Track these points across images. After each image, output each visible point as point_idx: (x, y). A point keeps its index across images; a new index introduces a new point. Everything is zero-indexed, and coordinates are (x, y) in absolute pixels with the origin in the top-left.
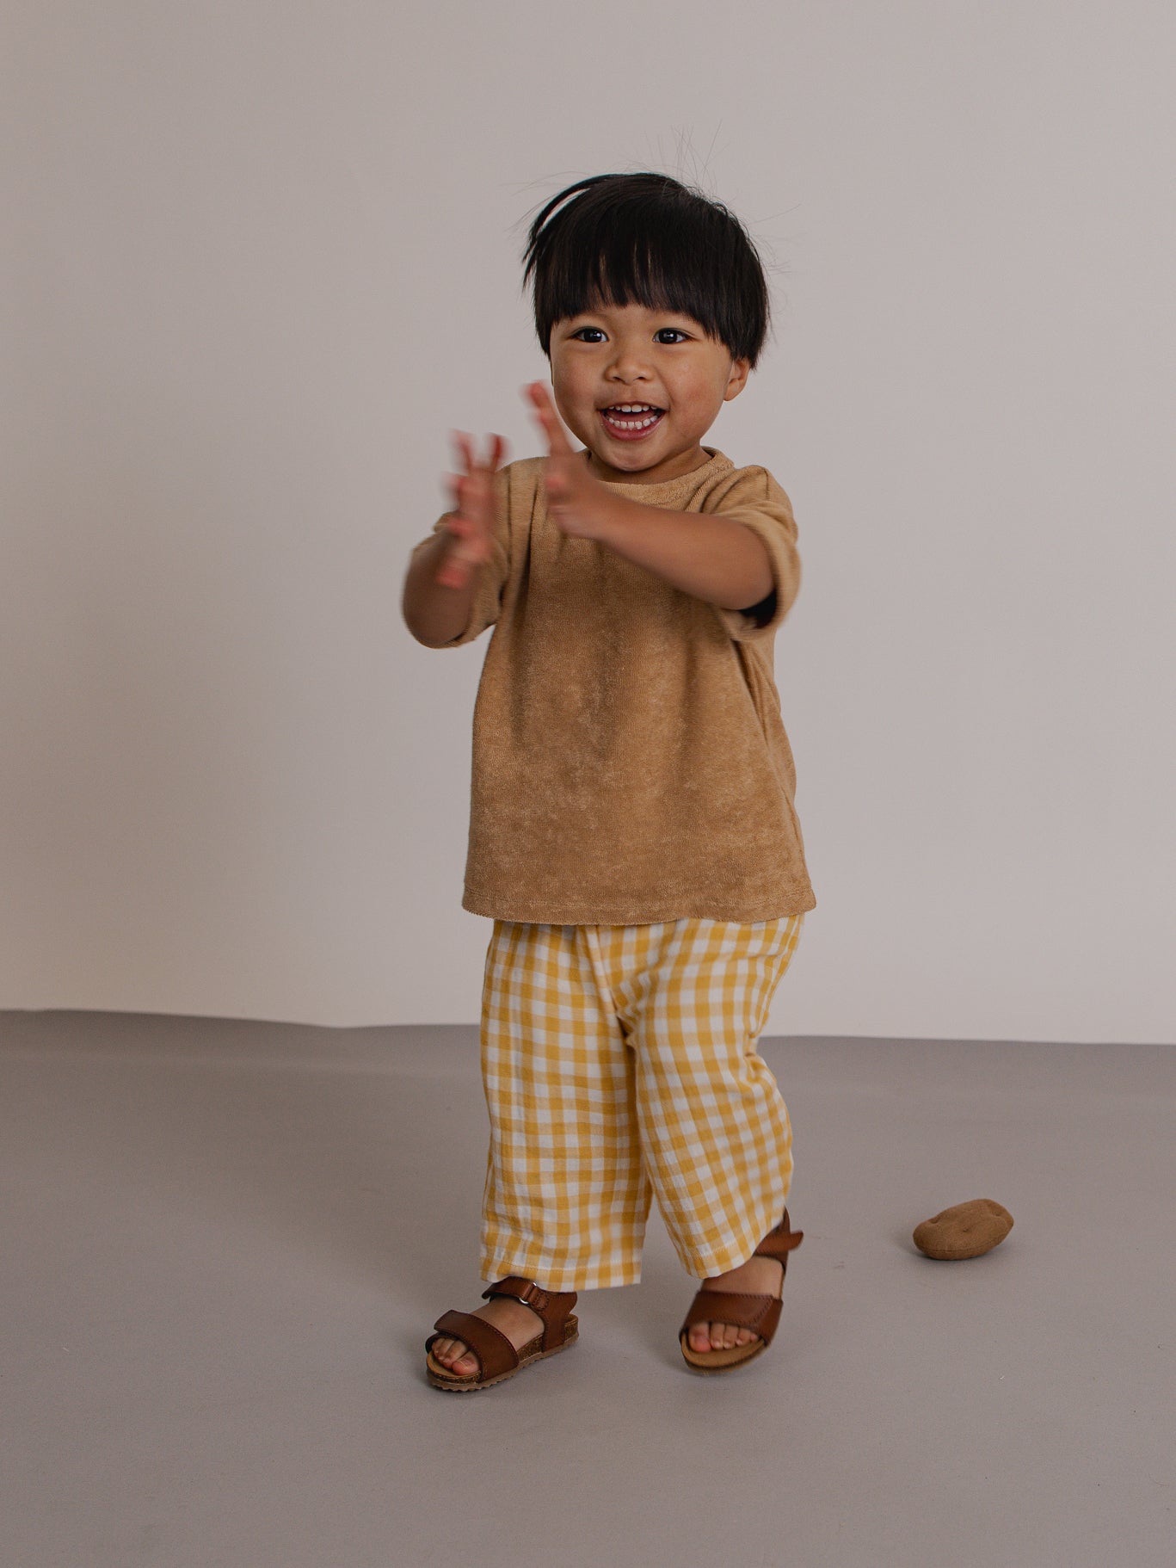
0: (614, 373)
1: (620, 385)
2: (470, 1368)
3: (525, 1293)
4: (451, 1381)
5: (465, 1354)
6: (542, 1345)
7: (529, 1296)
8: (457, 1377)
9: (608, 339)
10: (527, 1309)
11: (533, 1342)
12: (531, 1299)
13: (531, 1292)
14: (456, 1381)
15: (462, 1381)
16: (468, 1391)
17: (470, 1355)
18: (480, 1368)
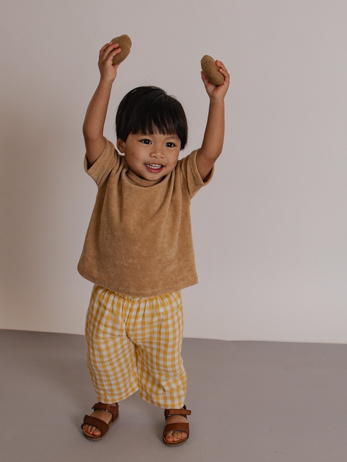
0: (154, 155)
1: (155, 158)
2: (98, 433)
3: (107, 408)
4: (94, 438)
5: (95, 429)
6: (113, 420)
7: (109, 409)
8: (96, 437)
9: (151, 144)
10: (108, 412)
11: (110, 421)
12: (109, 410)
13: (109, 408)
14: (96, 438)
15: (97, 438)
16: (99, 440)
17: (97, 429)
18: (101, 433)
